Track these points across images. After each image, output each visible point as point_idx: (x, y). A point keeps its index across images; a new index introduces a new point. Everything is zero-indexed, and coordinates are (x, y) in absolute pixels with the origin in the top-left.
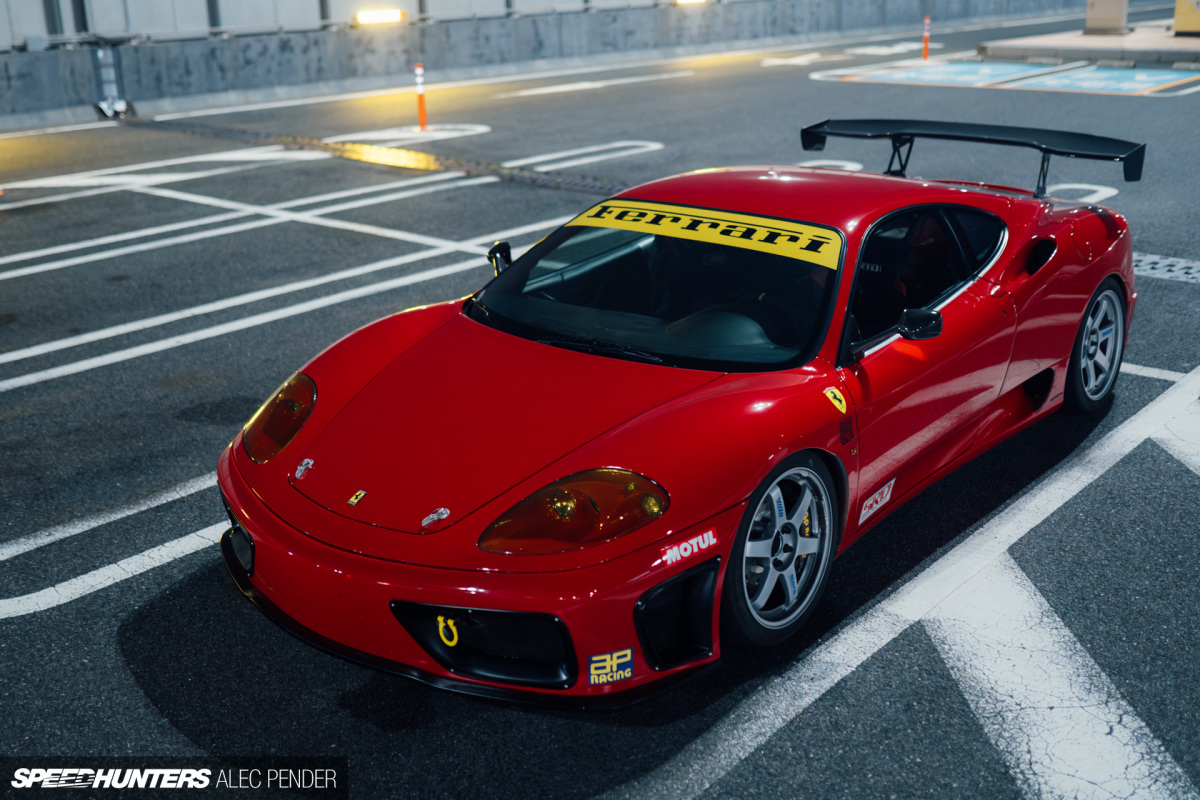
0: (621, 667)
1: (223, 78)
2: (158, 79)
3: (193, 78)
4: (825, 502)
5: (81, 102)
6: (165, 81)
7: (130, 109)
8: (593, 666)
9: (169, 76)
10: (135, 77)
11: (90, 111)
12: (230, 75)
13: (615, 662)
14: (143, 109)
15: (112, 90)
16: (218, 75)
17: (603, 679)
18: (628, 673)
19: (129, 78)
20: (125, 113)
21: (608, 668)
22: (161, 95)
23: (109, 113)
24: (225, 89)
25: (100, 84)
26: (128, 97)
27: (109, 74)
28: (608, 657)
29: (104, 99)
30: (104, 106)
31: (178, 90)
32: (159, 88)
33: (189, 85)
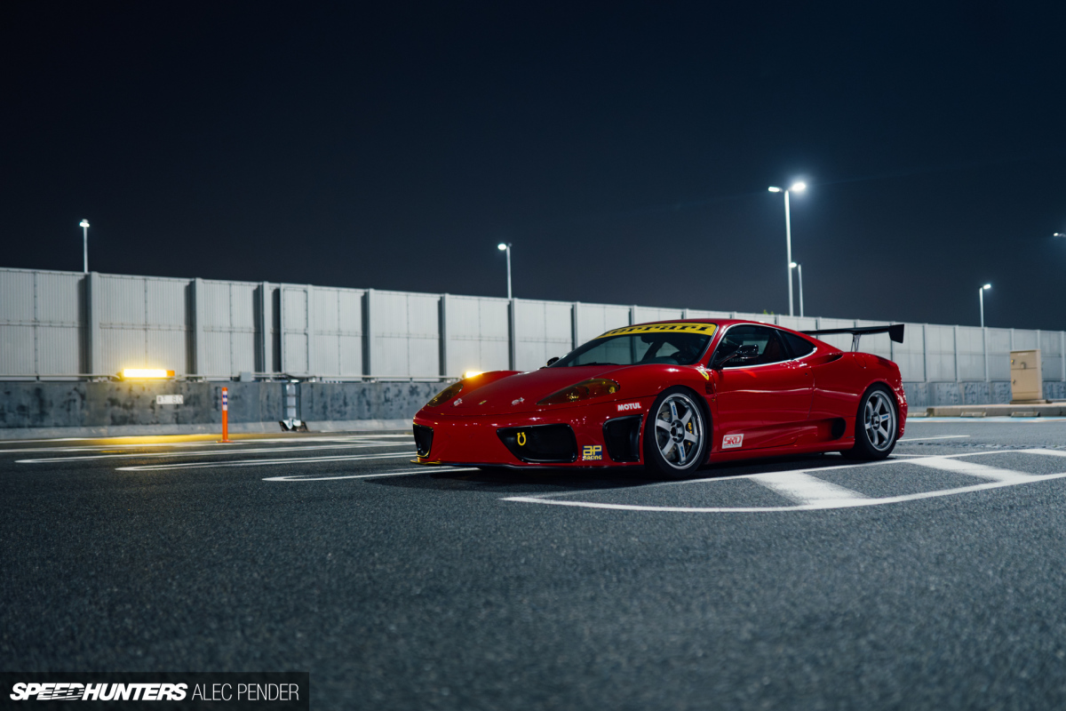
0: (597, 454)
1: (369, 410)
2: (325, 407)
3: (349, 408)
4: (699, 419)
5: (271, 419)
6: (329, 409)
7: (304, 425)
8: (585, 451)
9: (332, 406)
10: (310, 405)
11: (275, 426)
12: (374, 409)
13: (595, 451)
14: (312, 426)
15: (292, 412)
16: (366, 407)
17: (589, 458)
18: (600, 458)
19: (305, 405)
20: (300, 427)
21: (591, 453)
22: (325, 419)
23: (290, 427)
24: (370, 418)
25: (285, 407)
26: (303, 419)
27: (292, 401)
28: (591, 447)
29: (287, 418)
30: (286, 422)
31: (338, 415)
32: (324, 413)
33: (345, 413)
